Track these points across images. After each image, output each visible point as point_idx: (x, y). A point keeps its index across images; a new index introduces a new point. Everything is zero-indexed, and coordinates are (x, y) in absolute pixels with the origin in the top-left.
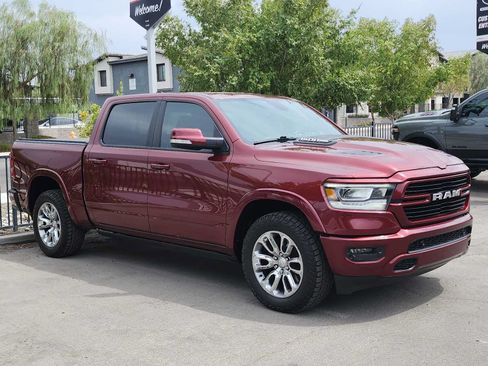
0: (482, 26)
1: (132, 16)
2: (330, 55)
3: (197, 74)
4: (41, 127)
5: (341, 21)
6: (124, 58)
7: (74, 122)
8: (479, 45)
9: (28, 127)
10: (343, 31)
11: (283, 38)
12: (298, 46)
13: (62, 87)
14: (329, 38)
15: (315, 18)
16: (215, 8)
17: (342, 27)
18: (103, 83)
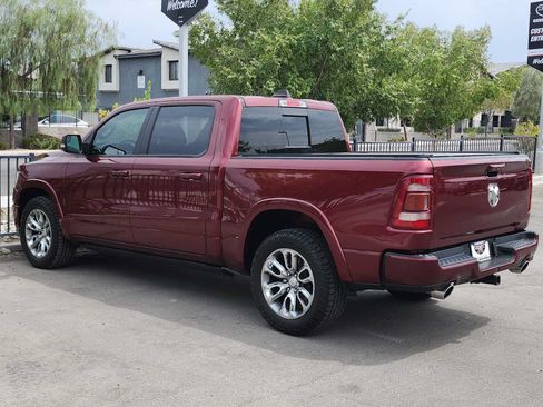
0: (534, 39)
1: (164, 10)
2: (373, 63)
3: (230, 76)
4: (40, 124)
5: (387, 27)
6: (133, 52)
7: (76, 121)
8: (530, 59)
9: (27, 124)
10: (389, 37)
11: (325, 42)
12: (342, 53)
13: (66, 82)
14: (373, 44)
15: (361, 23)
16: (251, 6)
17: (388, 33)
18: (108, 79)
